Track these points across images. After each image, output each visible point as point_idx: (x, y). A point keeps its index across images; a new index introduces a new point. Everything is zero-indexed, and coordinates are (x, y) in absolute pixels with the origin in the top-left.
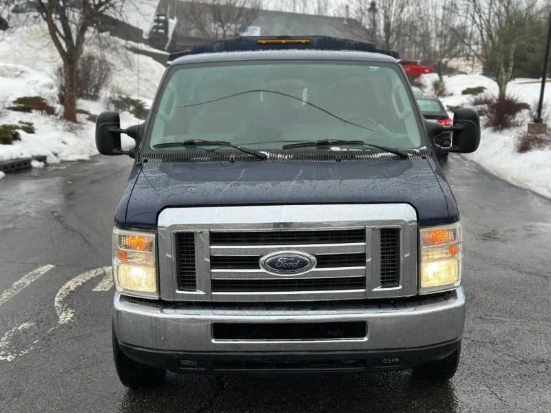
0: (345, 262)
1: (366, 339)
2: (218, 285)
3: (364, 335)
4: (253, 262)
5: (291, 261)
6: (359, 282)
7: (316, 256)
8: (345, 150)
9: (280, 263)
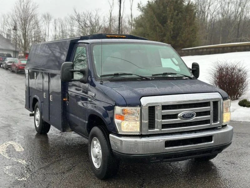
0: (202, 115)
1: (213, 142)
2: (164, 126)
3: (212, 141)
4: (175, 116)
5: (189, 115)
6: (207, 122)
7: (196, 113)
8: (172, 76)
9: (186, 116)
